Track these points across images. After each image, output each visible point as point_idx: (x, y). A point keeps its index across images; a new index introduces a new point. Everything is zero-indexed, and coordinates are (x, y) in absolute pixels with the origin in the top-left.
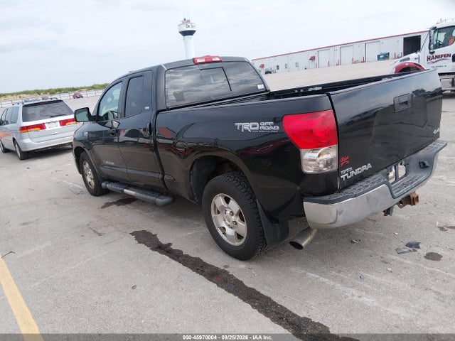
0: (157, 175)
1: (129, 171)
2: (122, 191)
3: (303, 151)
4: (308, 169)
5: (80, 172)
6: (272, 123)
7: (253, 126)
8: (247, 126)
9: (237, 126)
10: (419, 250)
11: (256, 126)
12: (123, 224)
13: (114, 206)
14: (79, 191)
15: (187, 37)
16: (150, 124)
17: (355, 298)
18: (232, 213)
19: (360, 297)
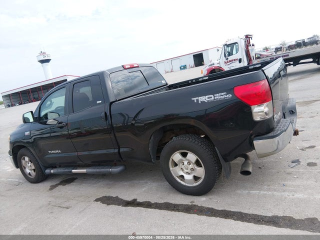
0: (112, 151)
1: (80, 153)
2: (71, 172)
3: (252, 107)
4: (257, 118)
5: (17, 167)
6: (225, 93)
7: (208, 98)
8: (204, 99)
9: (194, 100)
10: (301, 163)
11: (211, 98)
12: (81, 196)
13: (60, 187)
14: (17, 183)
15: (45, 64)
16: (106, 113)
17: (291, 196)
18: (189, 163)
19: (293, 195)
